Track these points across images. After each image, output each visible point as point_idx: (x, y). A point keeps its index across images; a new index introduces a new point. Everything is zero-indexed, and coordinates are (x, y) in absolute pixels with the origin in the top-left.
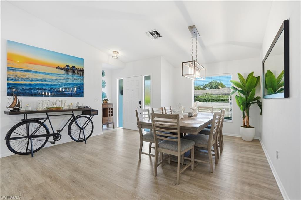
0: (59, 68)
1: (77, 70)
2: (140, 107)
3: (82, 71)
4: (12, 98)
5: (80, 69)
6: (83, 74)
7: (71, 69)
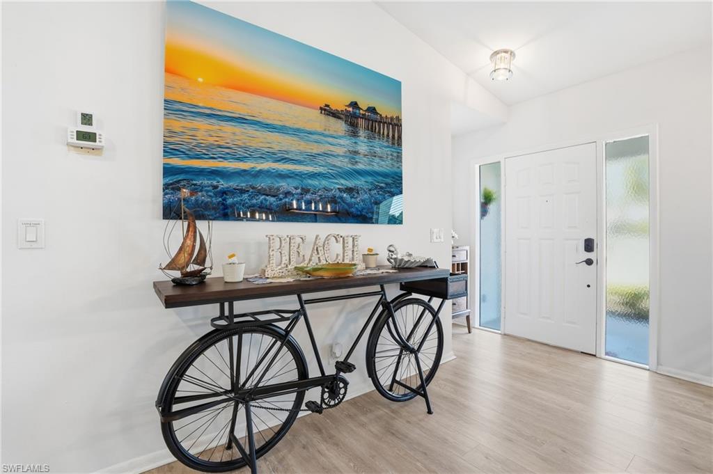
0: (327, 111)
1: (382, 121)
2: (589, 262)
3: (396, 124)
4: (178, 228)
5: (392, 119)
6: (400, 137)
7: (363, 117)
